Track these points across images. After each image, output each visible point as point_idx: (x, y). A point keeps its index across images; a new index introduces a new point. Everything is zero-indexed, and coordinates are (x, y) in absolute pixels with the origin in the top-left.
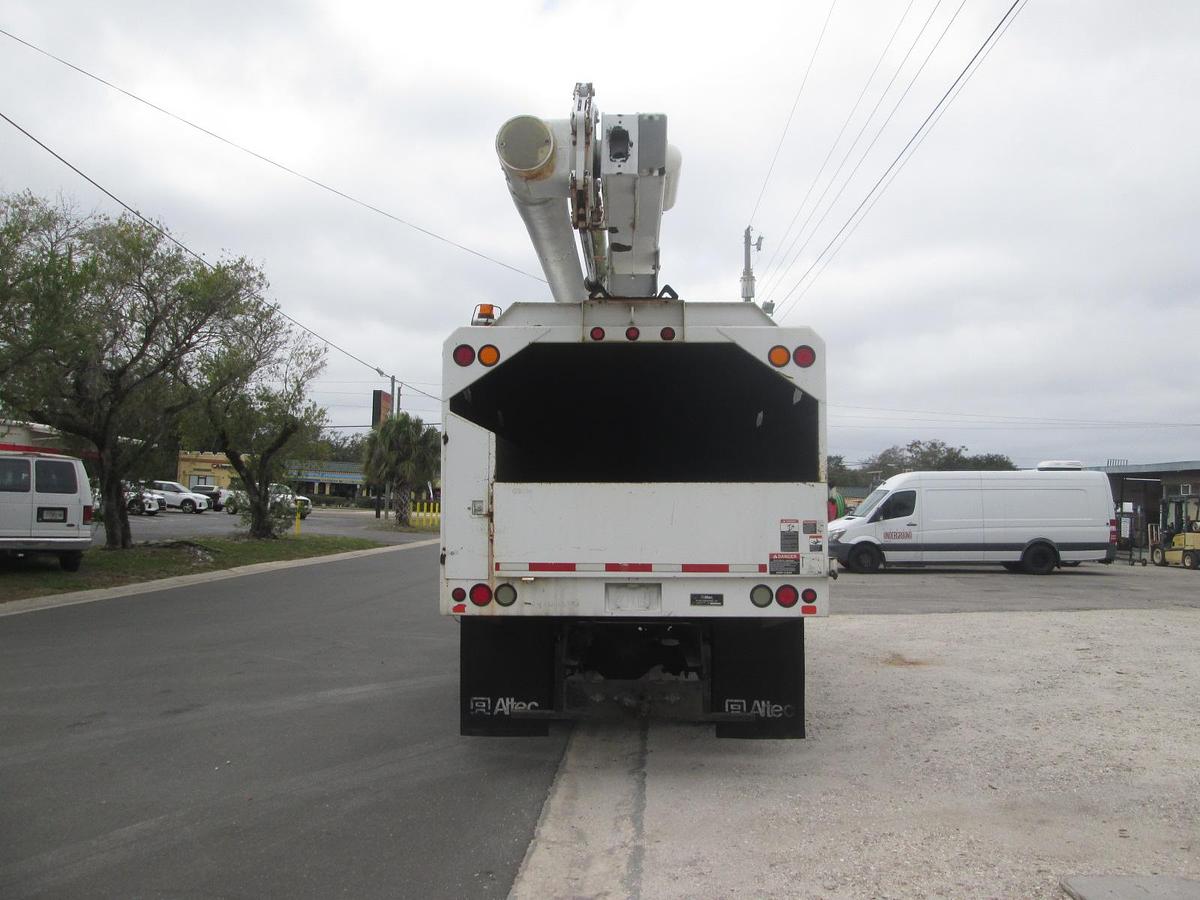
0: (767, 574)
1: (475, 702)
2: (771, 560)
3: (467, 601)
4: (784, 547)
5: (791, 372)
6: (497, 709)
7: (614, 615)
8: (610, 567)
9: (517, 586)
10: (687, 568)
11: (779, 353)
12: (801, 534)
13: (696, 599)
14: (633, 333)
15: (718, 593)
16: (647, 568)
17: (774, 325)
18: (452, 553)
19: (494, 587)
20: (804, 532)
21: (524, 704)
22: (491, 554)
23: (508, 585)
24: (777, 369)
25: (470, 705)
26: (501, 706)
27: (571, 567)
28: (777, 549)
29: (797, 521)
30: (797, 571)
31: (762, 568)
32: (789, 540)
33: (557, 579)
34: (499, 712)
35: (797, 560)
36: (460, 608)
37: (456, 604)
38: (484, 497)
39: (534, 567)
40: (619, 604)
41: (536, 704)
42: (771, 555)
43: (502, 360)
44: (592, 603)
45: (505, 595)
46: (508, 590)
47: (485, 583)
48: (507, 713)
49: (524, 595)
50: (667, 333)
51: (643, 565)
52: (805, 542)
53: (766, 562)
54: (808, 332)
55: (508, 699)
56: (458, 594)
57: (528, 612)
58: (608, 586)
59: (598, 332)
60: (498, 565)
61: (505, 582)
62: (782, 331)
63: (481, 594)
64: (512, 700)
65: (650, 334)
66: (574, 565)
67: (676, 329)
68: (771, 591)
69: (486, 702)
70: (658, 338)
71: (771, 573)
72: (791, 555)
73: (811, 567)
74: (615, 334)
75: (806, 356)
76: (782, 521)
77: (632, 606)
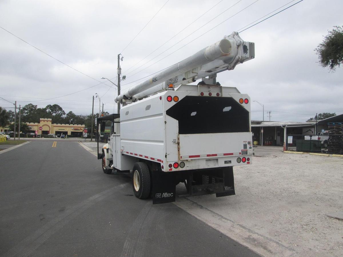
0: (241, 155)
1: (157, 195)
2: (242, 151)
3: (173, 167)
4: (244, 148)
5: (244, 105)
6: (163, 196)
7: (208, 168)
8: (208, 155)
9: (185, 162)
10: (225, 154)
11: (241, 100)
12: (247, 145)
13: (226, 162)
14: (210, 94)
15: (230, 160)
16: (216, 155)
17: (240, 93)
18: (168, 154)
19: (179, 163)
20: (248, 144)
21: (169, 194)
22: (179, 154)
23: (183, 162)
24: (241, 104)
25: (155, 196)
26: (164, 195)
27: (199, 156)
28: (243, 149)
29: (246, 142)
30: (247, 154)
31: (240, 153)
32: (245, 146)
33: (194, 159)
34: (163, 197)
35: (247, 151)
36: (171, 169)
37: (170, 168)
38: (176, 139)
39: (190, 157)
40: (208, 165)
41: (173, 194)
42: (242, 150)
43: (179, 100)
44: (203, 165)
45: (182, 165)
46: (183, 164)
47: (177, 162)
48: (165, 197)
49: (187, 164)
50: (218, 94)
51: (215, 154)
52: (248, 146)
53: (241, 152)
54: (247, 95)
55: (165, 193)
56: (170, 166)
57: (188, 169)
58: (206, 160)
59: (202, 94)
60: (181, 157)
61: (182, 161)
62: (242, 95)
63: (176, 165)
64: (167, 193)
65: (214, 95)
66: (199, 155)
67: (220, 93)
68: (240, 159)
69: (160, 194)
70: (216, 96)
71: (242, 154)
72: (245, 150)
73: (250, 153)
74: (206, 94)
75: (247, 101)
76: (244, 142)
77: (212, 165)
